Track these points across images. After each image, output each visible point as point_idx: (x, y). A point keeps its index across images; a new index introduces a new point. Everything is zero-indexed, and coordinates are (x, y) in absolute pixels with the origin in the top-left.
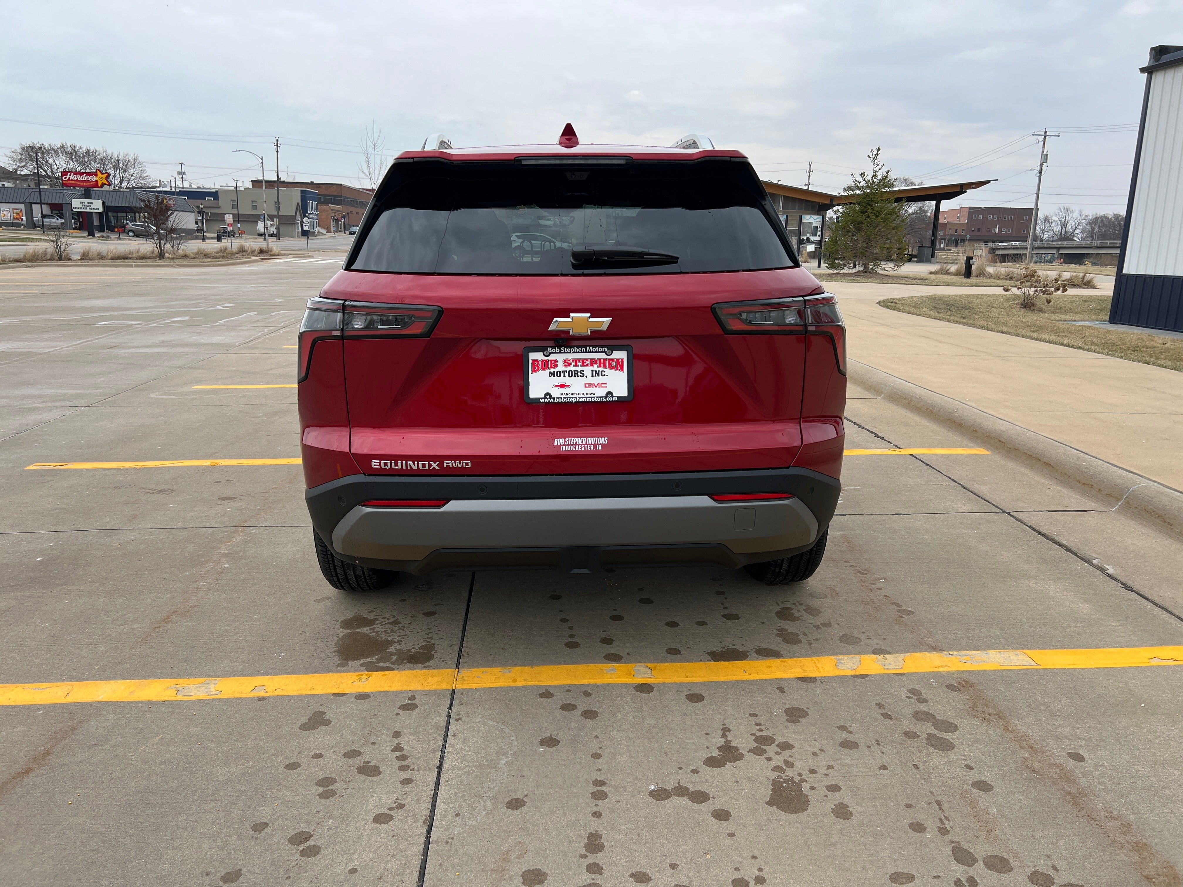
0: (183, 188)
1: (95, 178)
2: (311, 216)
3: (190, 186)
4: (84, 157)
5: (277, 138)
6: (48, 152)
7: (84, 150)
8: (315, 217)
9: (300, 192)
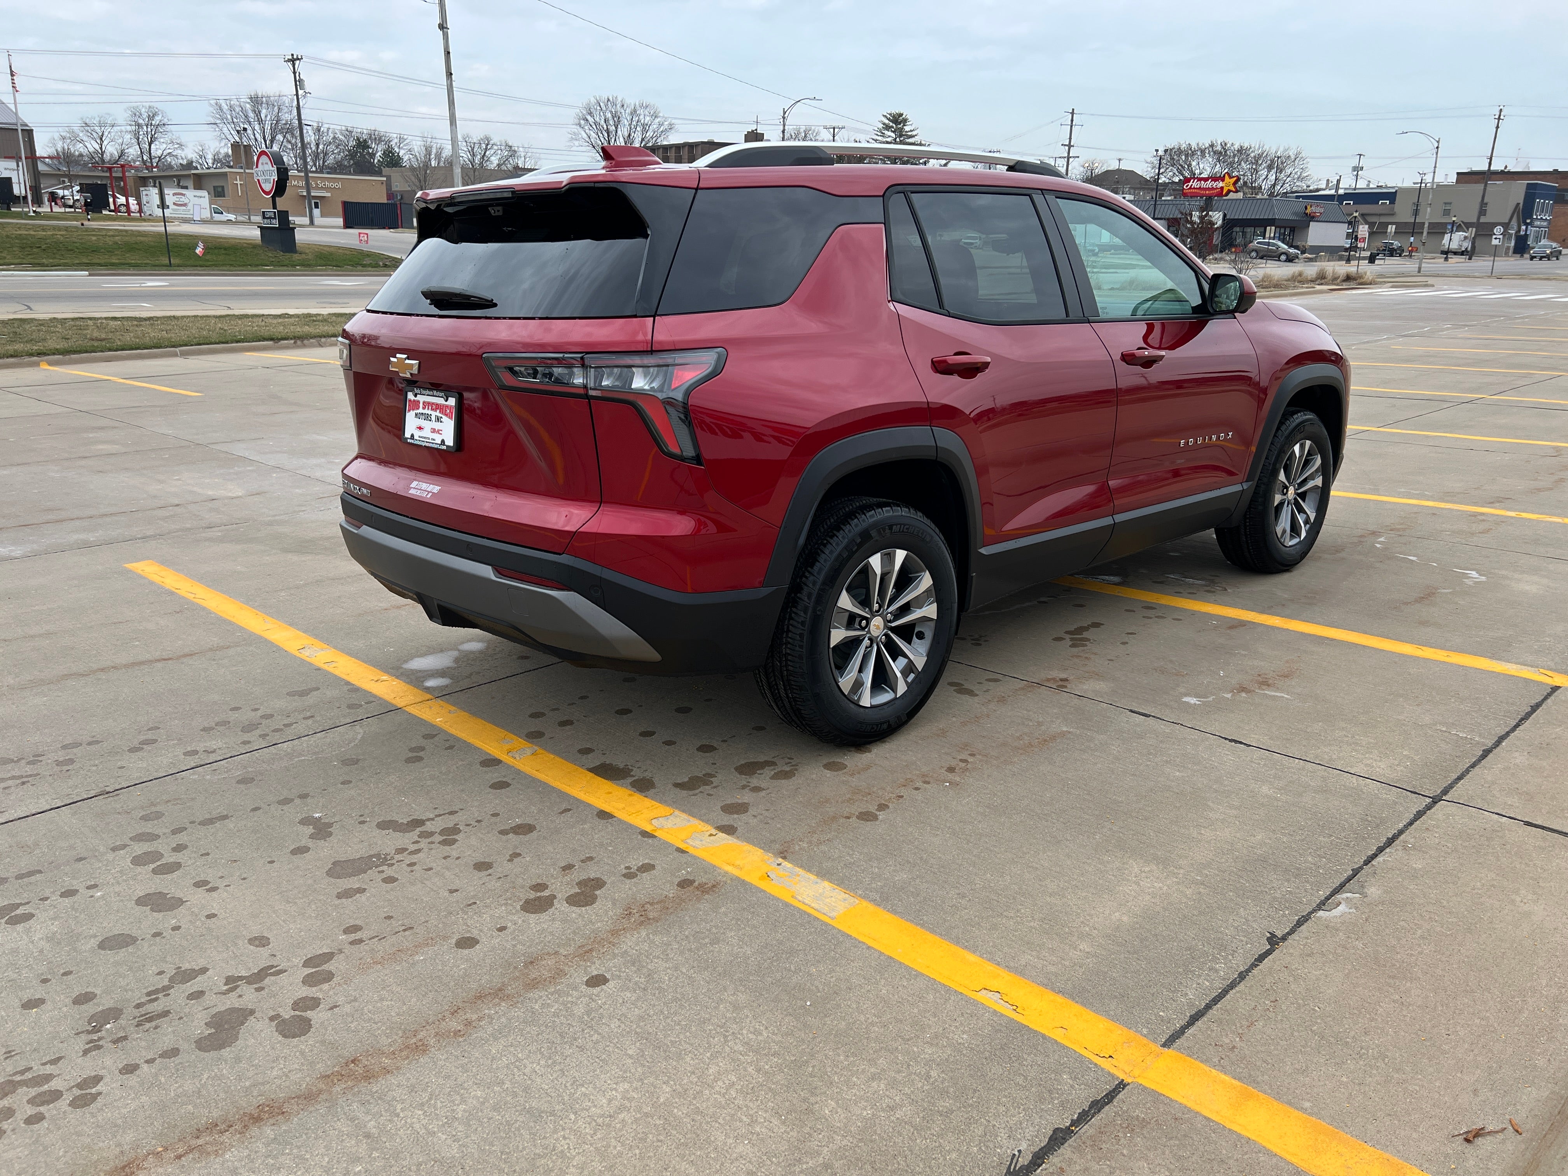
0: (1355, 189)
1: (1221, 184)
2: (1537, 223)
3: (1368, 185)
4: (1234, 156)
5: (1502, 107)
6: (1193, 153)
7: (1236, 147)
8: (1545, 224)
9: (1525, 187)
